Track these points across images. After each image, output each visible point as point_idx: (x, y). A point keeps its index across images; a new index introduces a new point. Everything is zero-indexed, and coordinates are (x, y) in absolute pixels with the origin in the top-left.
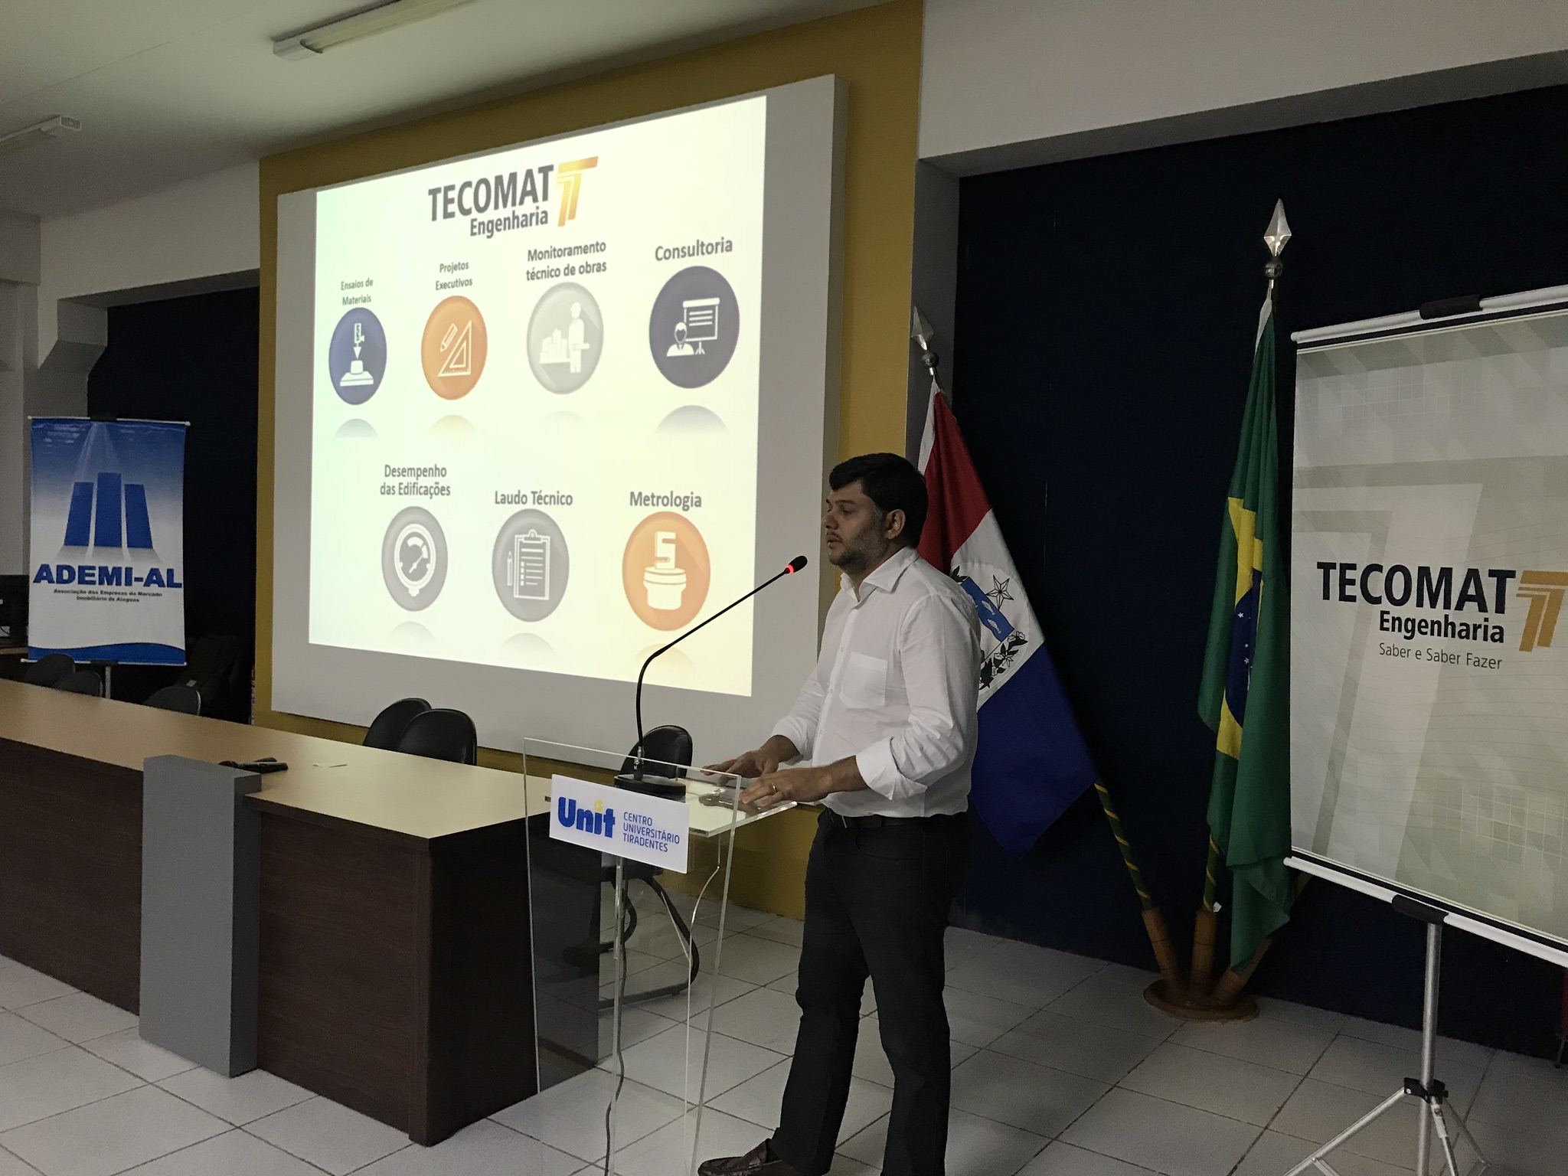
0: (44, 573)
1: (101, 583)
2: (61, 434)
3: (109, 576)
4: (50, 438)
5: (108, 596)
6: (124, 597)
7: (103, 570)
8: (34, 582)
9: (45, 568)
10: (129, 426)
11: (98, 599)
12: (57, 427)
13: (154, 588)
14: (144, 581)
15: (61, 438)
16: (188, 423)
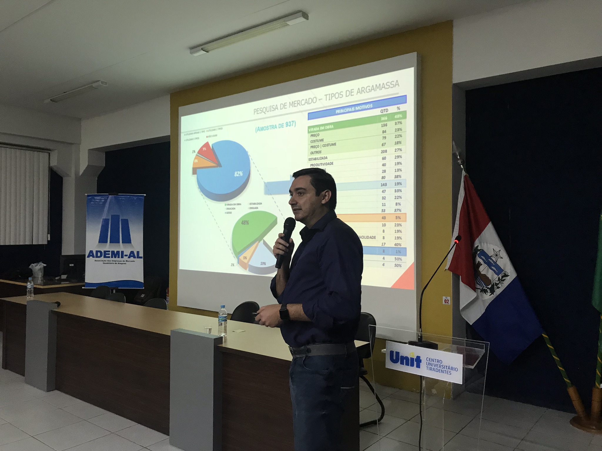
0: (91, 254)
1: (112, 257)
2: (97, 200)
4: (93, 202)
5: (114, 262)
6: (121, 262)
8: (87, 257)
9: (91, 252)
10: (123, 197)
11: (111, 263)
12: (96, 198)
13: (132, 259)
14: (128, 256)
15: (97, 202)
16: (145, 195)
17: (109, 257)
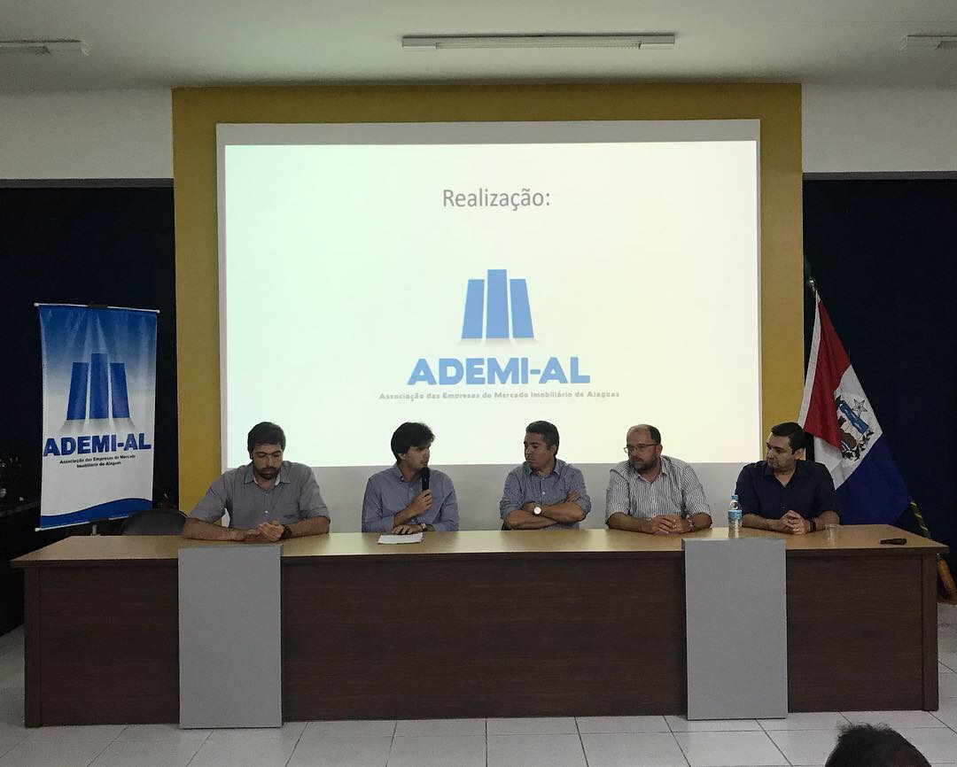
0: (52, 446)
1: (93, 451)
5: (99, 462)
6: (111, 461)
8: (46, 455)
9: (52, 442)
14: (124, 445)
16: (158, 311)
17: (88, 451)
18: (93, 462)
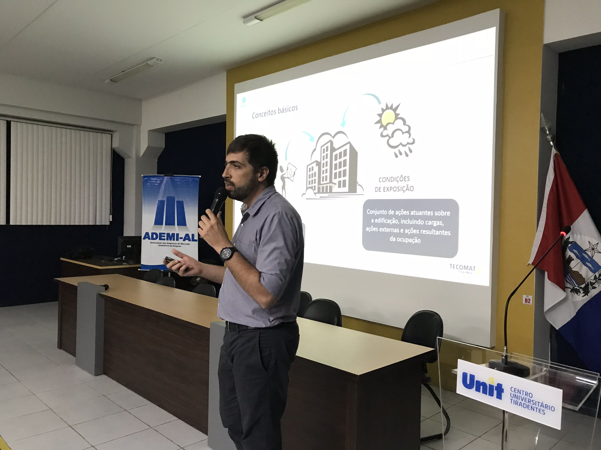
0: (147, 236)
1: (167, 240)
2: (153, 182)
3: (171, 237)
4: (149, 183)
5: (170, 245)
6: (176, 245)
7: (168, 234)
8: (143, 239)
9: (147, 234)
10: (179, 178)
11: (166, 246)
12: (152, 179)
13: (187, 242)
14: (183, 238)
15: (153, 183)
16: (200, 176)
17: (164, 239)
18: (167, 244)
